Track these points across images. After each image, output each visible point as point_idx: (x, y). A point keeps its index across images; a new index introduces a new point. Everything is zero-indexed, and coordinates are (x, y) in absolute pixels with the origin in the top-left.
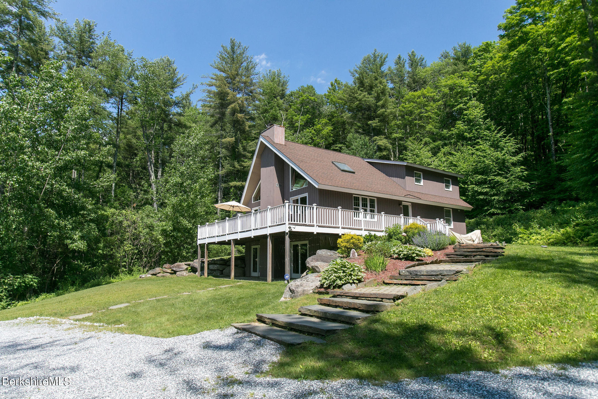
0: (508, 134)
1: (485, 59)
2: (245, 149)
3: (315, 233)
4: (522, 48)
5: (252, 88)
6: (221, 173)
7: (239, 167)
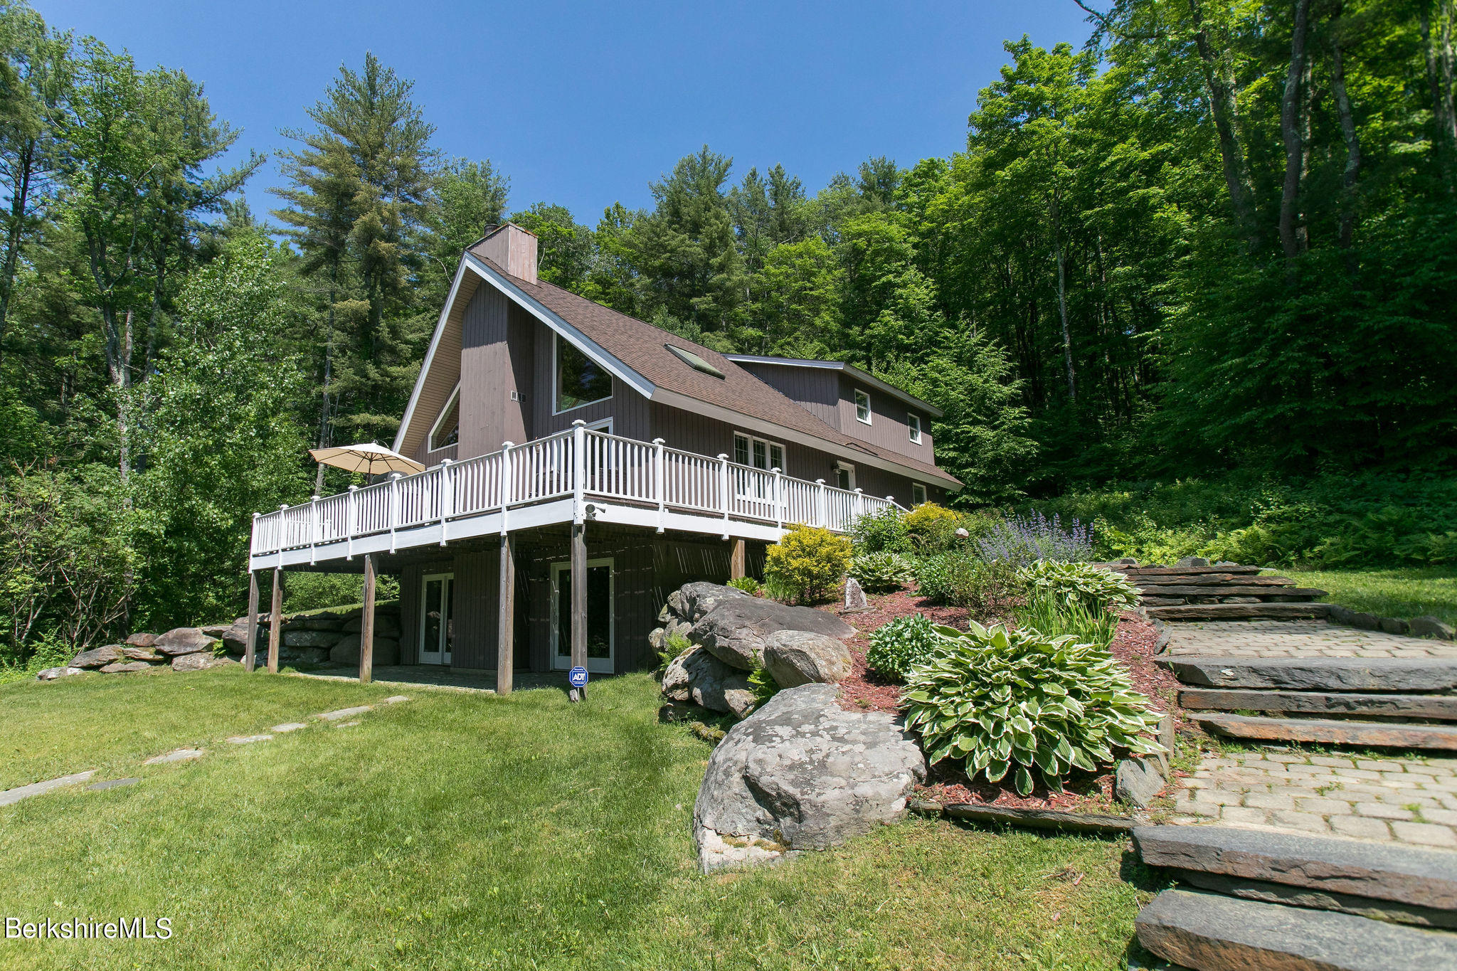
0: (990, 340)
1: (929, 190)
2: (394, 332)
3: (661, 530)
4: (1019, 164)
5: (418, 185)
6: (327, 389)
7: (377, 377)
